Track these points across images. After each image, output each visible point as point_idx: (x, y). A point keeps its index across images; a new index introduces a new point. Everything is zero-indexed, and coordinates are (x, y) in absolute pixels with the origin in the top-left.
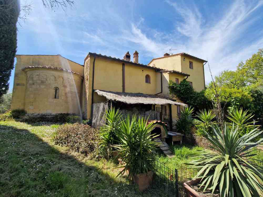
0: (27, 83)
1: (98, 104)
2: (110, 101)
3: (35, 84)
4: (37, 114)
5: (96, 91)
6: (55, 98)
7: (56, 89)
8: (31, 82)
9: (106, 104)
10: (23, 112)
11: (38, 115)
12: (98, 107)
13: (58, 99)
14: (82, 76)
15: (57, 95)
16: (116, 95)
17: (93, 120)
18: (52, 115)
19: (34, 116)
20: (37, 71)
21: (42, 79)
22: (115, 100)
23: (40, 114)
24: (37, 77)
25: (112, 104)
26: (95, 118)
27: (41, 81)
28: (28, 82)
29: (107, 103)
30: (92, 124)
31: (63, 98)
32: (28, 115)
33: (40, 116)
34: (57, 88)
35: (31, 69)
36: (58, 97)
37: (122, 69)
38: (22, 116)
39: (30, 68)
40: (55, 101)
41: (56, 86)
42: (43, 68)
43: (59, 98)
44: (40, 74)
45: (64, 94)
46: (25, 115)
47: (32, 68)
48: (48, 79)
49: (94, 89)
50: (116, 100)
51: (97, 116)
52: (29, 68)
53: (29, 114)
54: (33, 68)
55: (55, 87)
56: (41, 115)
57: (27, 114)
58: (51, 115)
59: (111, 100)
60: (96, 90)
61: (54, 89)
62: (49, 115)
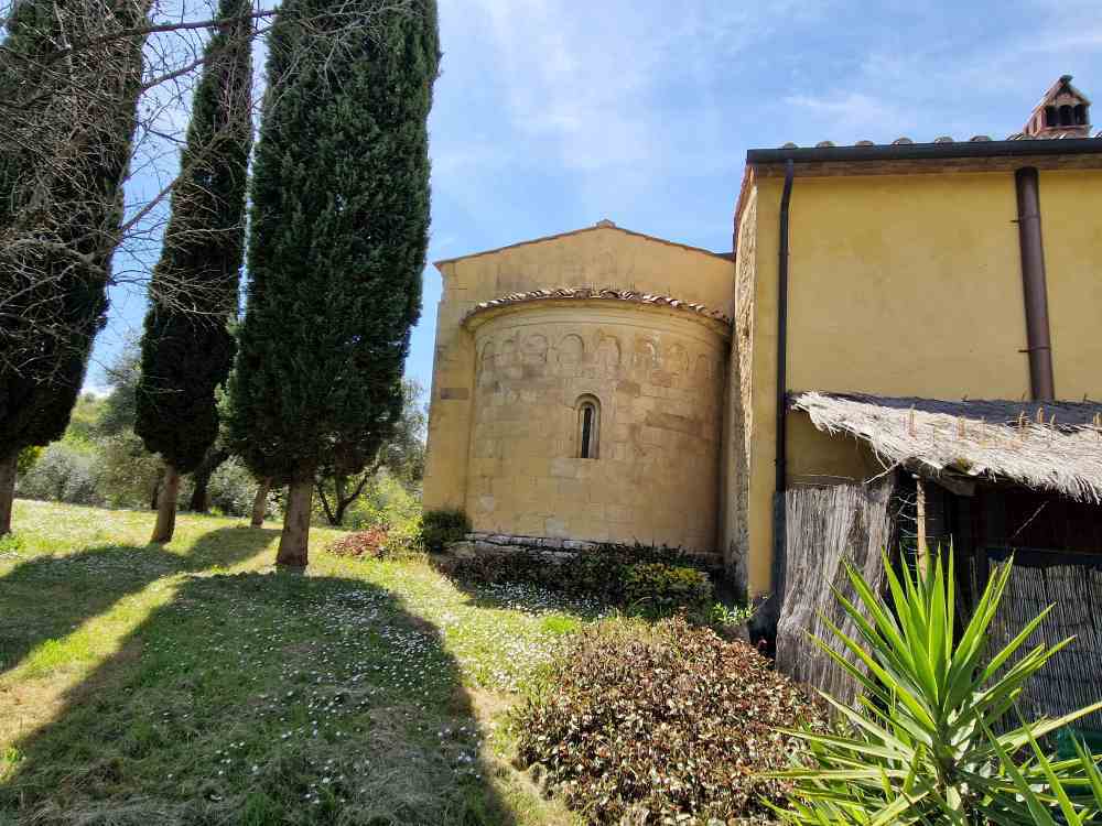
0: (476, 383)
1: (817, 493)
2: (906, 477)
3: (501, 385)
4: (506, 539)
5: (802, 402)
6: (585, 454)
7: (589, 406)
8: (486, 377)
9: (871, 500)
10: (458, 524)
11: (510, 543)
12: (816, 517)
13: (597, 458)
14: (718, 316)
15: (591, 440)
16: (969, 423)
17: (784, 611)
18: (569, 551)
19: (496, 547)
20: (508, 321)
21: (528, 360)
22: (956, 470)
23: (520, 540)
24: (508, 349)
25: (926, 507)
26: (793, 603)
27: (524, 367)
28: (478, 381)
29: (886, 493)
30: (781, 645)
31: (618, 458)
32: (474, 541)
33: (517, 549)
34: (593, 401)
35: (486, 314)
36: (598, 449)
37: (1013, 214)
38: (454, 544)
39: (485, 309)
40: (583, 471)
41: (587, 391)
42: (530, 300)
43: (602, 453)
44: (518, 333)
45: (623, 432)
46: (464, 540)
47: (491, 307)
48: (551, 355)
49: (789, 387)
50: (967, 468)
51: (811, 584)
52: (480, 310)
53: (477, 536)
54: (494, 306)
55: (581, 397)
56: (521, 545)
57: (471, 536)
58: (563, 549)
59: (914, 463)
60: (800, 395)
61: (579, 405)
62: (554, 550)
